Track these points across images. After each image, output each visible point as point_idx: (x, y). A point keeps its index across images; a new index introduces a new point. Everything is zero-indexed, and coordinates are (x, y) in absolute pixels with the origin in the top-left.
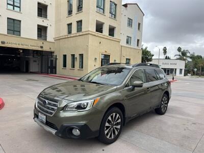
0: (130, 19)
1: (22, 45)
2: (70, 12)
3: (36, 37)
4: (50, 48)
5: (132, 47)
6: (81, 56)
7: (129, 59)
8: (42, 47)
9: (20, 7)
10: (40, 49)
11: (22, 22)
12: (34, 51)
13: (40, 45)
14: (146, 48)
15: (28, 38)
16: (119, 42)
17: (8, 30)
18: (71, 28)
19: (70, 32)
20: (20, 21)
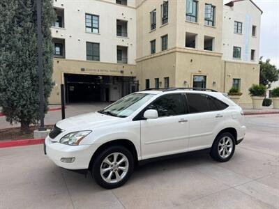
0: (238, 22)
1: (102, 71)
2: (153, 26)
3: (115, 61)
4: (131, 73)
5: (242, 61)
6: (167, 79)
7: (239, 80)
8: (122, 72)
9: (98, 28)
10: (120, 74)
11: (100, 45)
12: (114, 77)
13: (120, 70)
14: (268, 61)
15: (108, 62)
16: (220, 57)
17: (87, 55)
18: (155, 45)
19: (153, 51)
20: (99, 44)
